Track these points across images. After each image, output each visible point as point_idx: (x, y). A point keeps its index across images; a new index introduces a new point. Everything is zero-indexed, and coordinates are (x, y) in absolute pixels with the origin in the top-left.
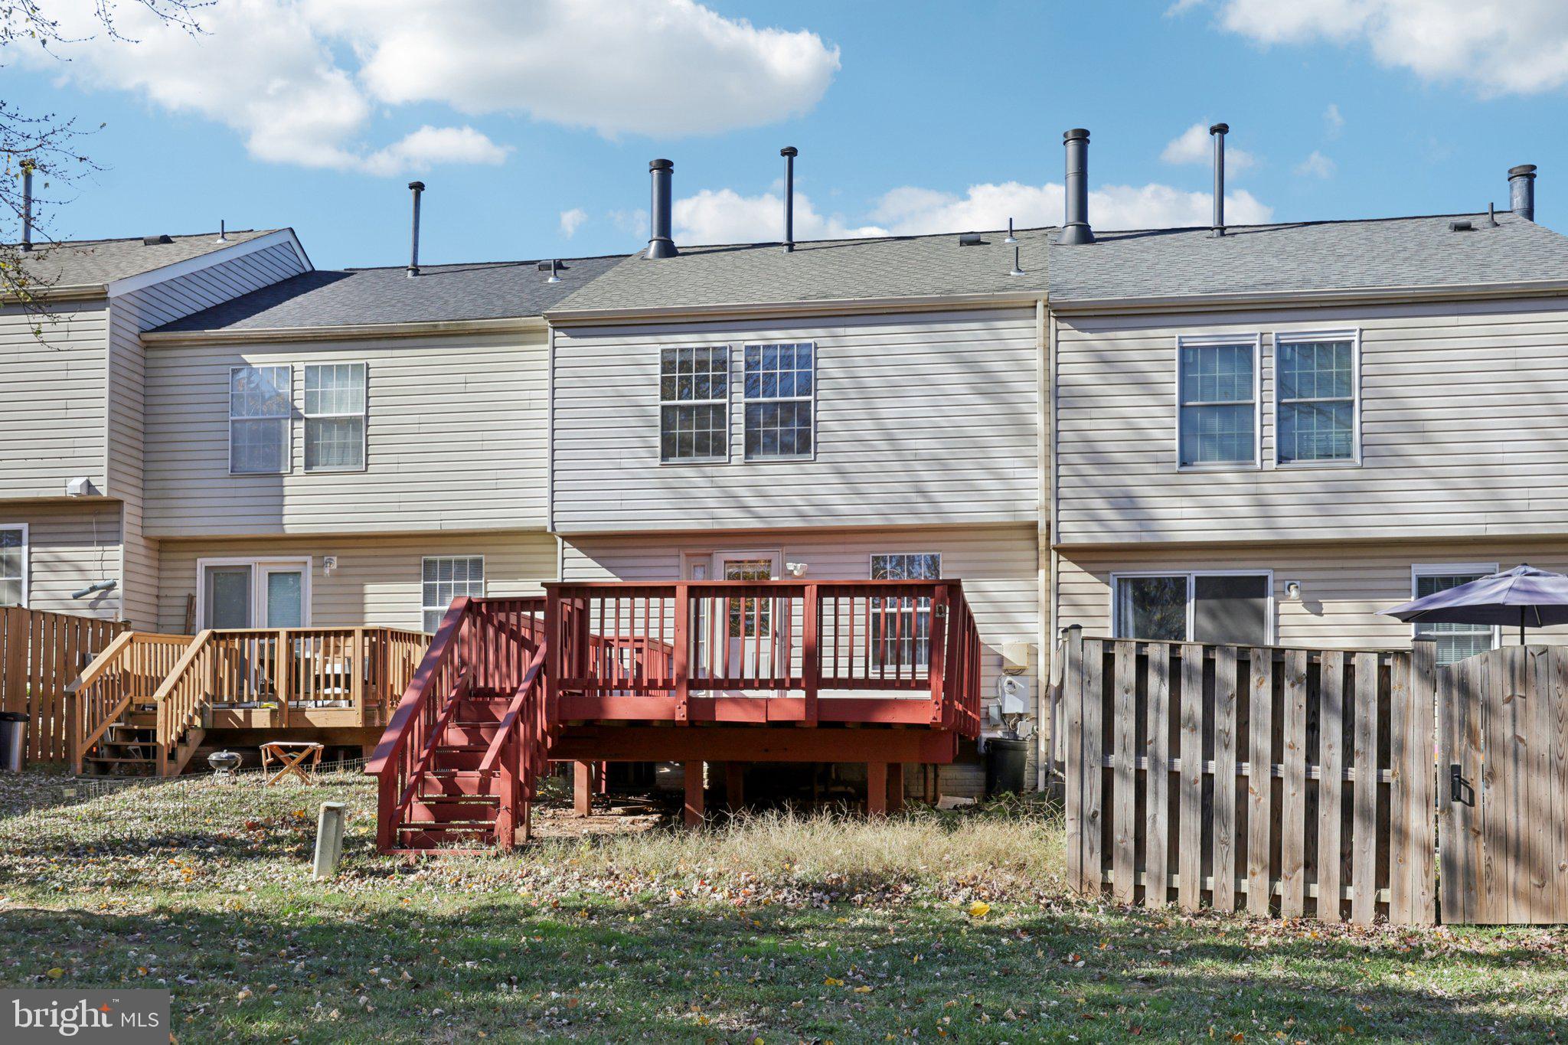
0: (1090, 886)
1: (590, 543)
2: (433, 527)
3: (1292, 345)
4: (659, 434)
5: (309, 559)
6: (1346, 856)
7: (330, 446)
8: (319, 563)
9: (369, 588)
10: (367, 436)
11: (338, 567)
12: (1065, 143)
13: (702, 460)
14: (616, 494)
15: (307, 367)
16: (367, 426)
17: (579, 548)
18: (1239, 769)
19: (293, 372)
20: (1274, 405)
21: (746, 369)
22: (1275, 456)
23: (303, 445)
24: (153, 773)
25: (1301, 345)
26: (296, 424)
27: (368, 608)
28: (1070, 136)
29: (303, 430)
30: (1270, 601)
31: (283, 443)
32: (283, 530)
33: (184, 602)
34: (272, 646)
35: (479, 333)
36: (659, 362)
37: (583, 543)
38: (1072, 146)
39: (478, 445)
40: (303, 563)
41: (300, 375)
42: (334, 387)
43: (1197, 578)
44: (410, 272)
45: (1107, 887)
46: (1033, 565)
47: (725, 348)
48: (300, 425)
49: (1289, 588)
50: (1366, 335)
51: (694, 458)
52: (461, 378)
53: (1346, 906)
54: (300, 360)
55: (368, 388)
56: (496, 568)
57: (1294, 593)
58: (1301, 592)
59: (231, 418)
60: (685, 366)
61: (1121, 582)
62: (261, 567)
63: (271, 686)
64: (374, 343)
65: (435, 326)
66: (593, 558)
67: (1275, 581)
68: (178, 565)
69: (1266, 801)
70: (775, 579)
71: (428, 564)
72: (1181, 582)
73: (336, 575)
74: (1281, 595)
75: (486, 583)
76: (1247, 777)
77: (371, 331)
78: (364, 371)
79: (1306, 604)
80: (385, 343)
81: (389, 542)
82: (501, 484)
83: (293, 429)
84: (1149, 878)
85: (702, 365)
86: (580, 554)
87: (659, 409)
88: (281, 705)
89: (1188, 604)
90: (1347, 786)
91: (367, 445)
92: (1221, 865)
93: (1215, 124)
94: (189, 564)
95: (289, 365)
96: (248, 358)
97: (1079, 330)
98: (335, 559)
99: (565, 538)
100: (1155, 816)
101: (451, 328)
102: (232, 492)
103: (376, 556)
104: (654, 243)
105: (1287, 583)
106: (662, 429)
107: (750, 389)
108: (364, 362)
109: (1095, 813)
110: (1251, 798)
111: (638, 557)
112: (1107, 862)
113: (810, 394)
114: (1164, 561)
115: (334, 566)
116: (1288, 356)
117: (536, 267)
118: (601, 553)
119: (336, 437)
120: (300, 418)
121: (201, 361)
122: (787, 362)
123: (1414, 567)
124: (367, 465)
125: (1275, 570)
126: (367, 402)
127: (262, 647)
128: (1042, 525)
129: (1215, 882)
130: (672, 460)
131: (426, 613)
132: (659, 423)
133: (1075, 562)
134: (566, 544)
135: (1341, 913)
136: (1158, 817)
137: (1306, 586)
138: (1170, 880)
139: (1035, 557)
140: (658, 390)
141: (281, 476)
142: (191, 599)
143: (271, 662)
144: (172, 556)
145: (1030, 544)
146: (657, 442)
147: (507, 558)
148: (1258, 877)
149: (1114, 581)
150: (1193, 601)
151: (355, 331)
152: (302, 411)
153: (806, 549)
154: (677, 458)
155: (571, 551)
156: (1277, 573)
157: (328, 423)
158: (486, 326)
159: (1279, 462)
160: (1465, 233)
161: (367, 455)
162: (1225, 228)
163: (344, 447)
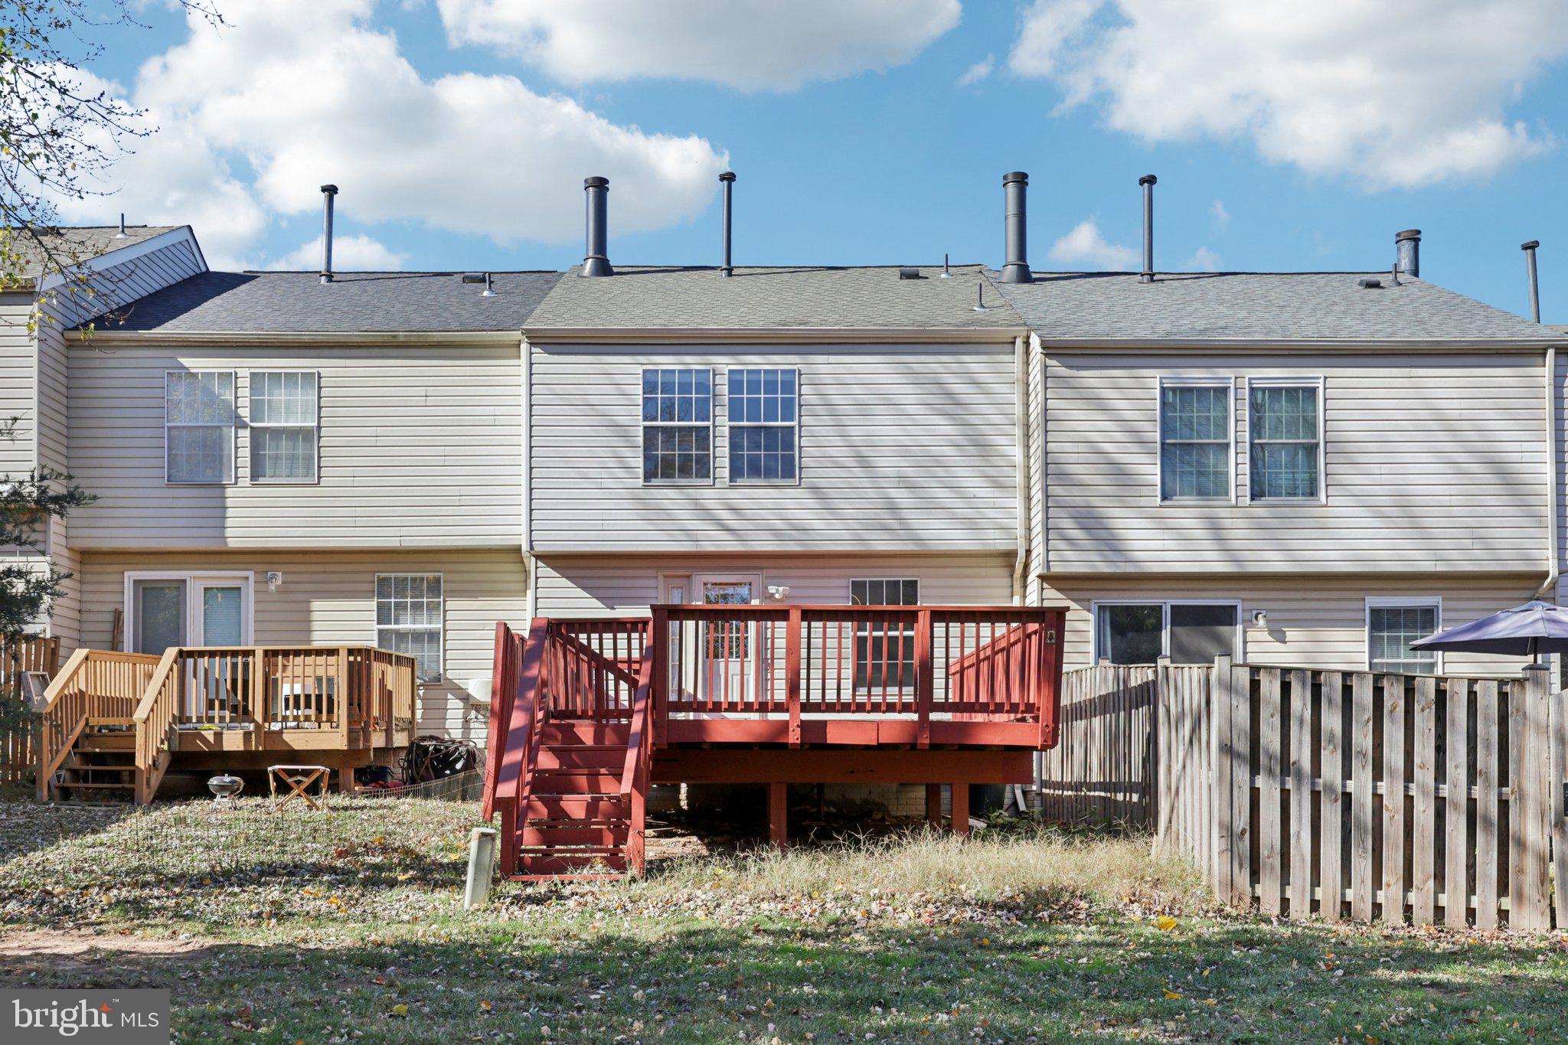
0: (1240, 899)
1: (564, 563)
2: (393, 543)
3: (1263, 390)
4: (641, 454)
5: (251, 574)
6: (1471, 867)
7: (277, 458)
8: (261, 578)
9: (316, 605)
10: (319, 447)
11: (283, 582)
12: (1004, 185)
13: (683, 482)
14: (598, 514)
15: (252, 374)
16: (320, 437)
17: (554, 568)
18: (1375, 788)
19: (236, 378)
20: (1247, 445)
21: (730, 393)
22: (1248, 493)
23: (248, 454)
24: (132, 800)
25: (1271, 389)
26: (241, 433)
27: (315, 626)
28: (1010, 178)
29: (248, 439)
30: (1239, 628)
31: (226, 452)
32: (226, 543)
33: (110, 617)
34: (246, 665)
35: (440, 345)
36: (641, 382)
37: (558, 563)
38: (1012, 189)
39: (440, 460)
40: (247, 579)
41: (244, 382)
42: (281, 396)
43: (1173, 607)
44: (323, 278)
45: (1256, 899)
46: (1008, 591)
47: (709, 371)
48: (247, 433)
49: (1256, 618)
50: (1330, 383)
51: (677, 479)
52: (421, 391)
53: (1471, 913)
54: (245, 367)
55: (320, 398)
56: (455, 586)
57: (1261, 622)
58: (1268, 621)
59: (167, 424)
60: (667, 387)
61: (1101, 608)
62: (197, 582)
63: (246, 707)
64: (326, 352)
65: (395, 337)
66: (567, 578)
67: (1243, 611)
68: (102, 578)
69: (1400, 818)
70: (755, 603)
71: (383, 582)
72: (1157, 610)
73: (280, 591)
74: (1249, 623)
75: (445, 601)
76: (1382, 796)
77: (324, 339)
78: (313, 380)
79: (1271, 632)
80: (336, 352)
81: (337, 558)
82: (465, 500)
83: (236, 438)
84: (1294, 891)
85: (685, 387)
86: (555, 574)
87: (641, 429)
88: (258, 727)
89: (1164, 632)
90: (1472, 803)
91: (319, 457)
92: (1359, 877)
93: (1144, 175)
94: (115, 577)
95: (232, 370)
96: (186, 362)
97: (1066, 367)
98: (280, 574)
99: (538, 557)
100: (1299, 833)
101: (412, 339)
102: (169, 503)
103: (325, 572)
104: (590, 261)
105: (1254, 612)
106: (645, 450)
107: (734, 413)
108: (315, 371)
109: (1243, 832)
110: (1386, 815)
111: (618, 577)
112: (1255, 877)
113: (792, 420)
114: (1141, 590)
115: (279, 582)
116: (1259, 401)
117: (459, 278)
118: (581, 573)
119: (285, 447)
120: (245, 426)
121: (133, 363)
122: (771, 387)
123: (1367, 599)
124: (319, 477)
125: (1243, 600)
126: (319, 413)
127: (234, 666)
128: (1021, 554)
129: (1355, 894)
130: (654, 482)
131: (380, 632)
132: (641, 443)
133: (1058, 590)
134: (540, 564)
135: (1467, 920)
136: (1302, 833)
137: (1272, 616)
138: (1313, 893)
139: (1009, 584)
140: (640, 410)
141: (223, 487)
142: (118, 615)
143: (245, 683)
144: (97, 568)
145: (1005, 571)
146: (639, 462)
147: (466, 577)
148: (1393, 888)
149: (1095, 608)
150: (1169, 627)
151: (306, 339)
152: (247, 420)
153: (788, 572)
154: (659, 480)
155: (545, 571)
156: (1246, 603)
157: (277, 433)
158: (450, 339)
159: (1252, 499)
160: (1375, 291)
161: (319, 467)
162: (1154, 275)
163: (293, 458)
